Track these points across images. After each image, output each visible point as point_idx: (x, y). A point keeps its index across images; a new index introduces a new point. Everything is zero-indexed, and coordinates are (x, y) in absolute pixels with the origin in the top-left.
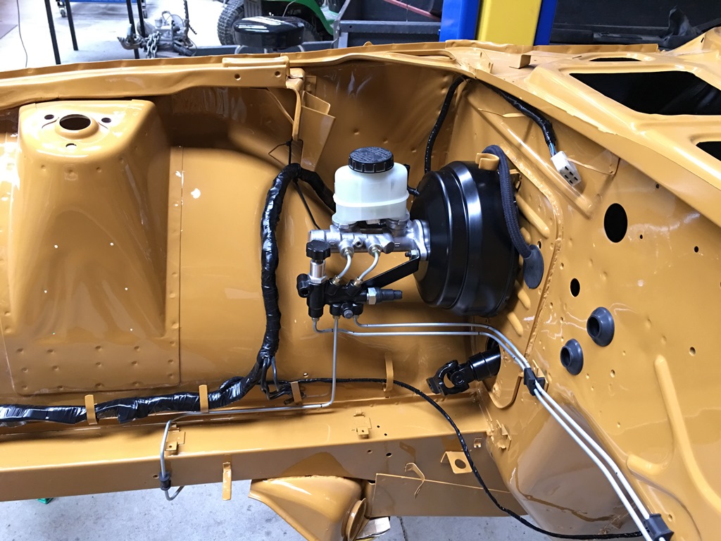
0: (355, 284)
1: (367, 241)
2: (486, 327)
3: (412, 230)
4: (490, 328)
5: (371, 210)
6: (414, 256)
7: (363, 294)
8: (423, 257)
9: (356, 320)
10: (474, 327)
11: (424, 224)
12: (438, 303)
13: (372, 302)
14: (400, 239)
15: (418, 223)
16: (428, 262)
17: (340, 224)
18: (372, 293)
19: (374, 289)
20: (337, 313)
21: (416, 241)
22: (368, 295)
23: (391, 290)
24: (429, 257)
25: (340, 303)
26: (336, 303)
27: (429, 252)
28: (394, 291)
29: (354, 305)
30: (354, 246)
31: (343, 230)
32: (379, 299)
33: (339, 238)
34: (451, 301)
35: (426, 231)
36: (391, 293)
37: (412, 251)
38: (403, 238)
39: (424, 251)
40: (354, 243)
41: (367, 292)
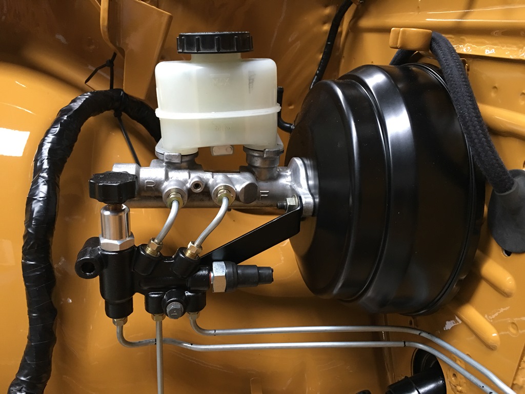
0: (188, 254)
1: (211, 182)
2: (417, 333)
3: (289, 173)
4: (424, 335)
5: (216, 126)
6: (291, 207)
7: (204, 272)
8: (308, 209)
9: (195, 323)
10: (387, 333)
11: (307, 162)
12: (335, 291)
13: (219, 287)
14: (269, 183)
15: (298, 161)
16: (315, 218)
17: (166, 154)
18: (219, 270)
19: (223, 263)
20: (156, 308)
21: (295, 186)
22: (212, 275)
23: (254, 266)
24: (316, 208)
25: (164, 289)
26: (154, 290)
27: (317, 200)
28: (259, 268)
29: (188, 294)
30: (189, 190)
31: (171, 165)
32: (232, 281)
33: (163, 177)
34: (356, 288)
35: (310, 173)
36: (254, 271)
37: (288, 199)
38: (274, 183)
39: (308, 199)
40: (188, 185)
41: (211, 270)
